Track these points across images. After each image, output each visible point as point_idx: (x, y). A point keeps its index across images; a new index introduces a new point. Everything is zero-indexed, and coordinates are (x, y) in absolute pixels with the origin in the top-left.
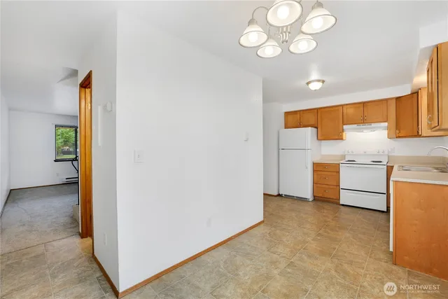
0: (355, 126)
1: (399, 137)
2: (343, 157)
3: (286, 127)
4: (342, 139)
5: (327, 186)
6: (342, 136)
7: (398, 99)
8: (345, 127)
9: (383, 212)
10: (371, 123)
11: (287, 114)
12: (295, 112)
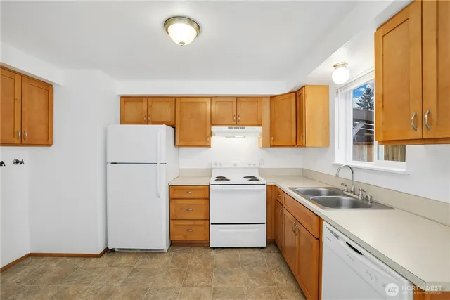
0: (225, 128)
1: (274, 146)
2: (209, 172)
3: (123, 121)
4: (209, 146)
5: (191, 223)
6: (209, 142)
7: (273, 97)
8: (214, 129)
9: (262, 248)
10: (243, 126)
11: (125, 99)
12: (140, 99)
